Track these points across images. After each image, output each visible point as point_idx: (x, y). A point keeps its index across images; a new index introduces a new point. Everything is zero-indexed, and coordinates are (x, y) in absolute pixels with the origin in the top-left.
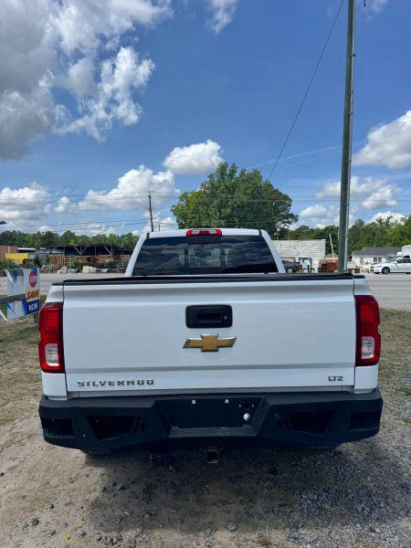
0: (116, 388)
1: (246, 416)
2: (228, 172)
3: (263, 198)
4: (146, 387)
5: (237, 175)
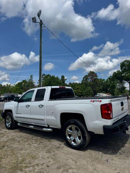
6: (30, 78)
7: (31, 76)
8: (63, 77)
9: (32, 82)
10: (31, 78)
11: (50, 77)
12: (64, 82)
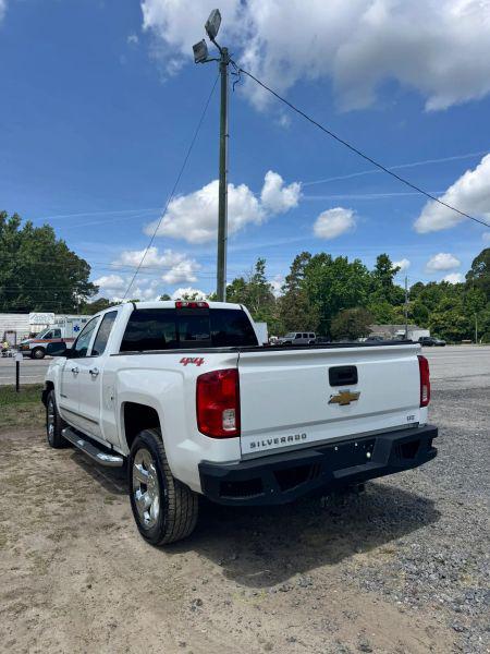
0: (281, 445)
1: (369, 455)
2: (7, 223)
3: (57, 261)
4: (301, 441)
5: (20, 228)
6: (255, 272)
7: (260, 263)
8: (383, 261)
9: (262, 285)
10: (258, 269)
11: (330, 264)
12: (388, 282)
